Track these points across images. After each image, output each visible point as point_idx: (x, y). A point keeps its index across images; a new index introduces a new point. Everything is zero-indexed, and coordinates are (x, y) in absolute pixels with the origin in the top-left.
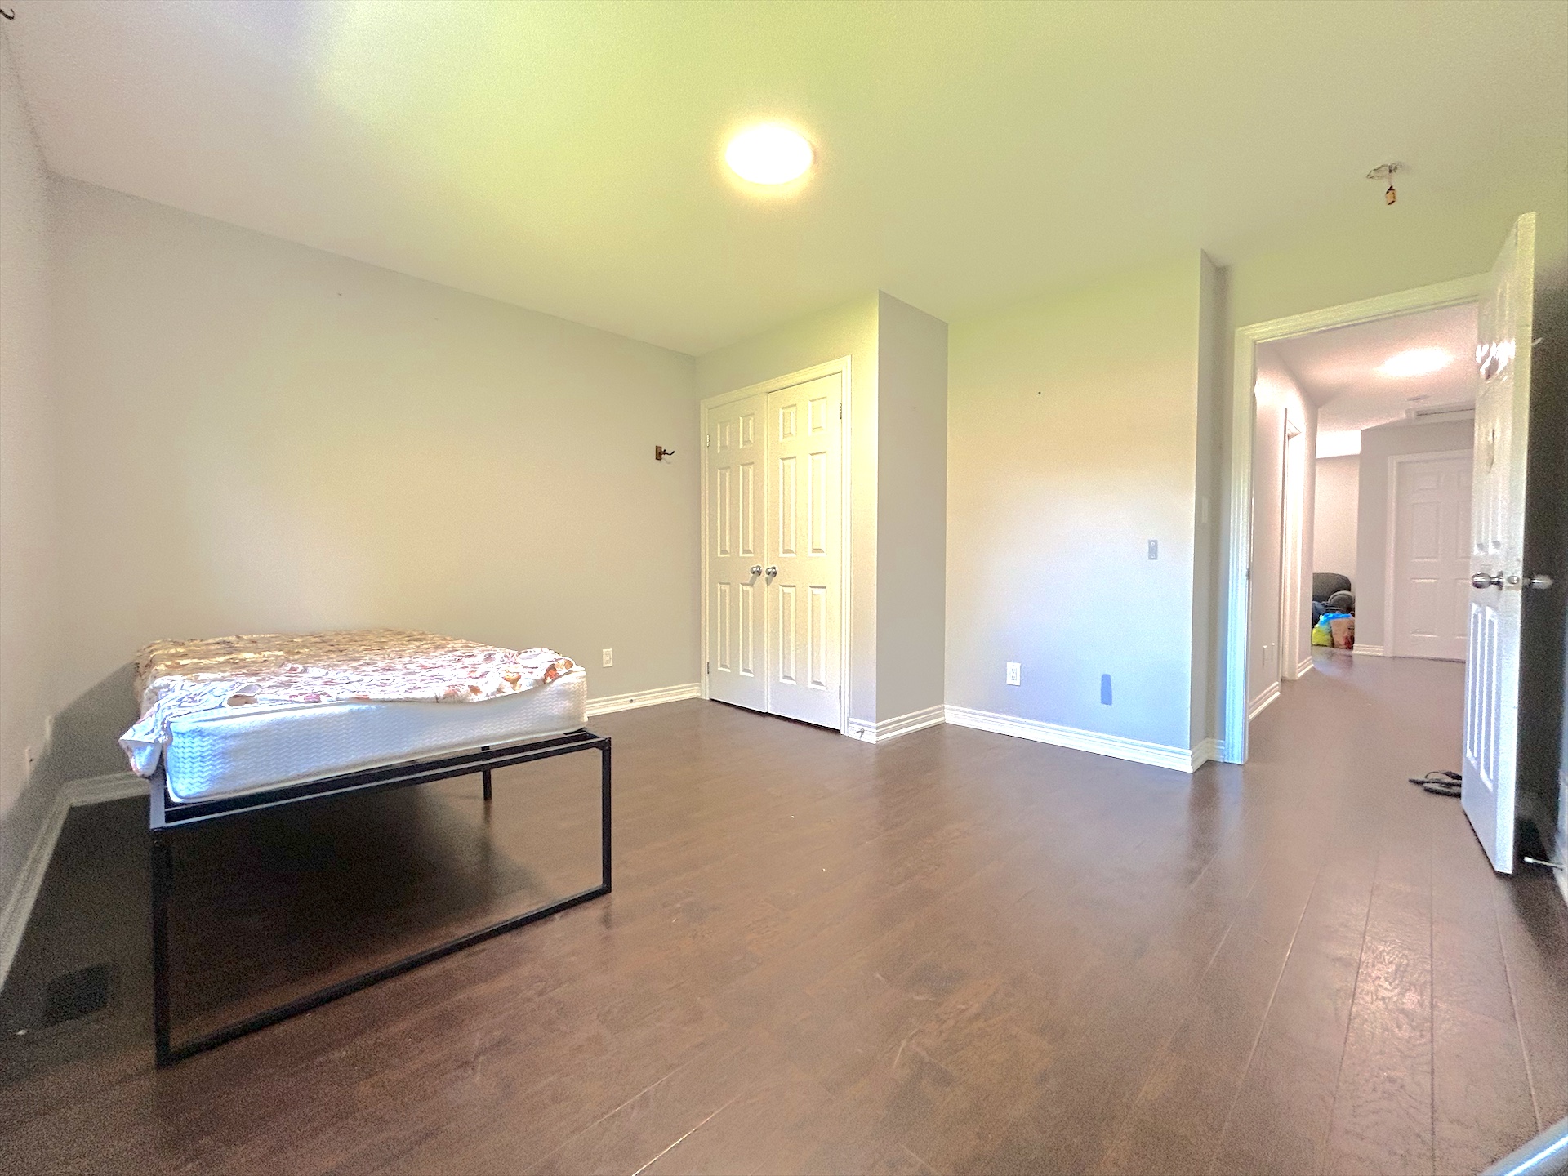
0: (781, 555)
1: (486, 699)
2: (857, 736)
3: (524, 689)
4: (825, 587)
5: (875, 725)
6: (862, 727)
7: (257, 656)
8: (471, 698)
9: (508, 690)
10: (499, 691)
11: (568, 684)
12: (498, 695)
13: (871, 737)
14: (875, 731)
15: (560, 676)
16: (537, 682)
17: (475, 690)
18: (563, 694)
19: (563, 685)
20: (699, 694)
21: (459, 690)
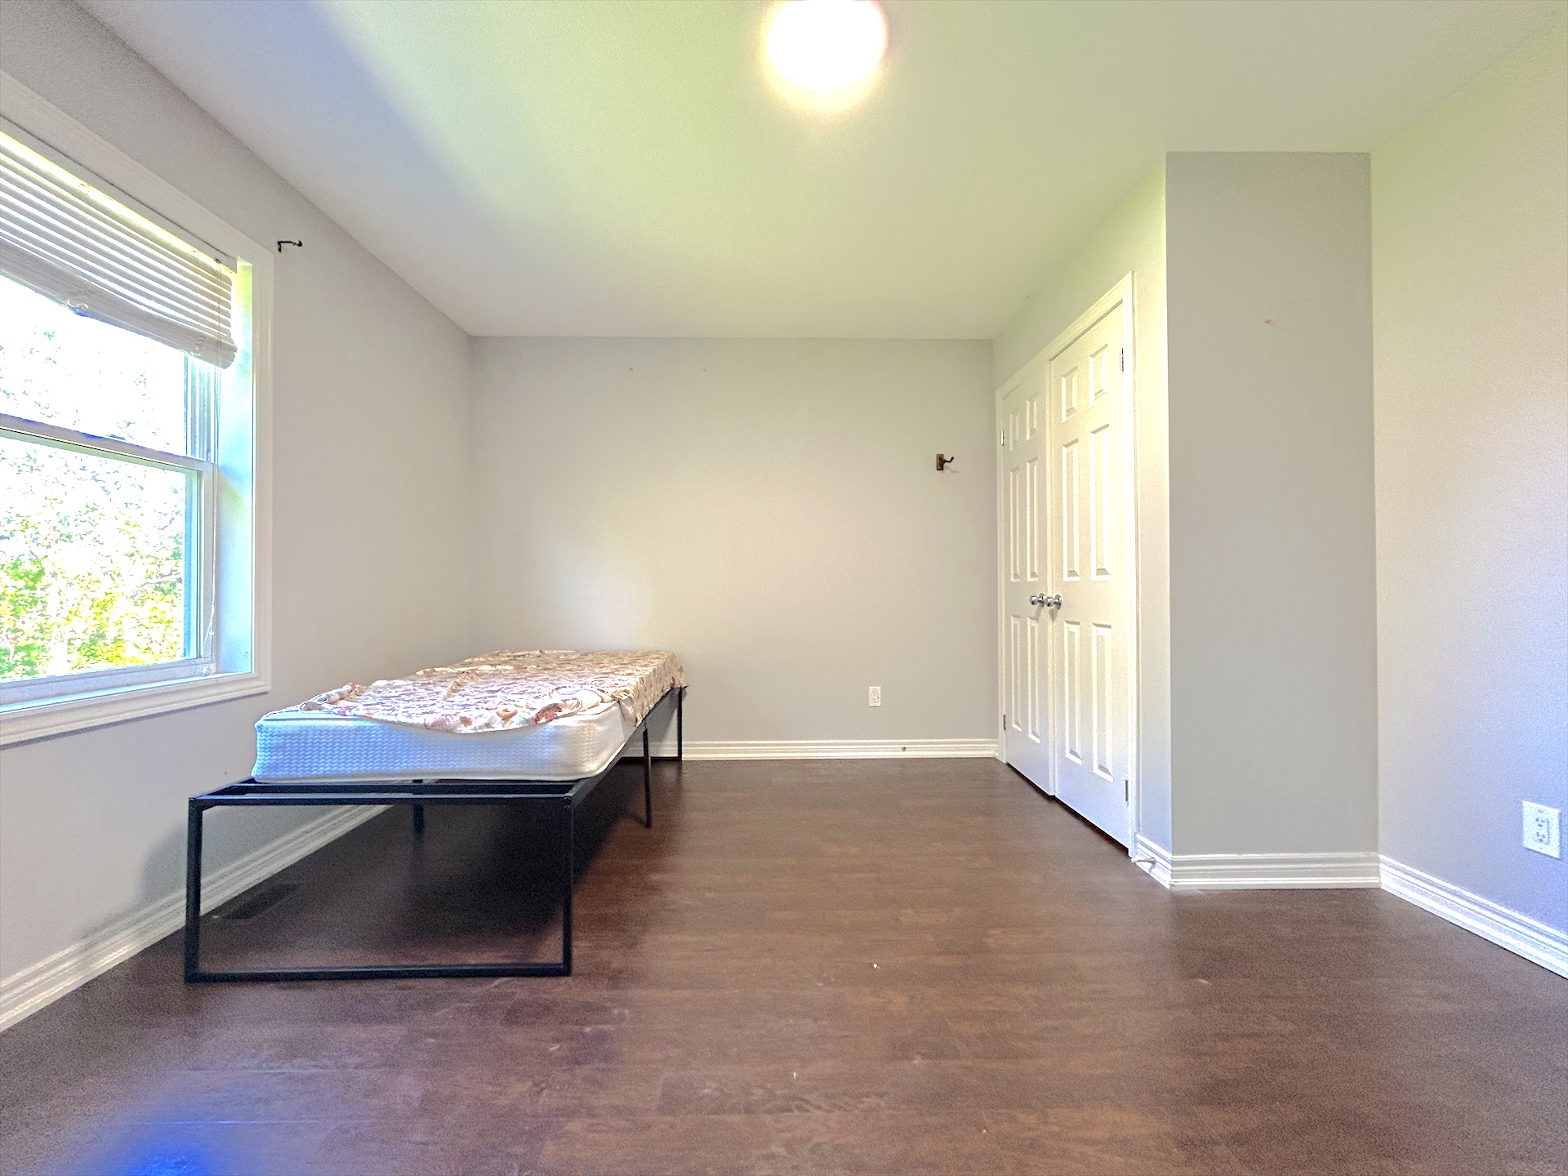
0: (1066, 578)
1: (473, 732)
2: (1146, 867)
3: (513, 726)
4: (1109, 627)
5: (1169, 856)
6: (1153, 855)
7: (493, 668)
8: (459, 729)
9: (498, 726)
10: (488, 725)
11: (563, 727)
12: (486, 730)
13: (1163, 876)
14: (1170, 867)
15: (557, 718)
16: (527, 721)
17: (466, 721)
18: (556, 737)
19: (556, 727)
20: (997, 754)
21: (448, 720)
